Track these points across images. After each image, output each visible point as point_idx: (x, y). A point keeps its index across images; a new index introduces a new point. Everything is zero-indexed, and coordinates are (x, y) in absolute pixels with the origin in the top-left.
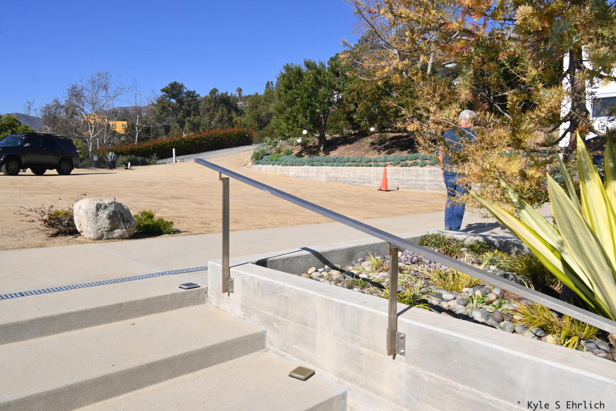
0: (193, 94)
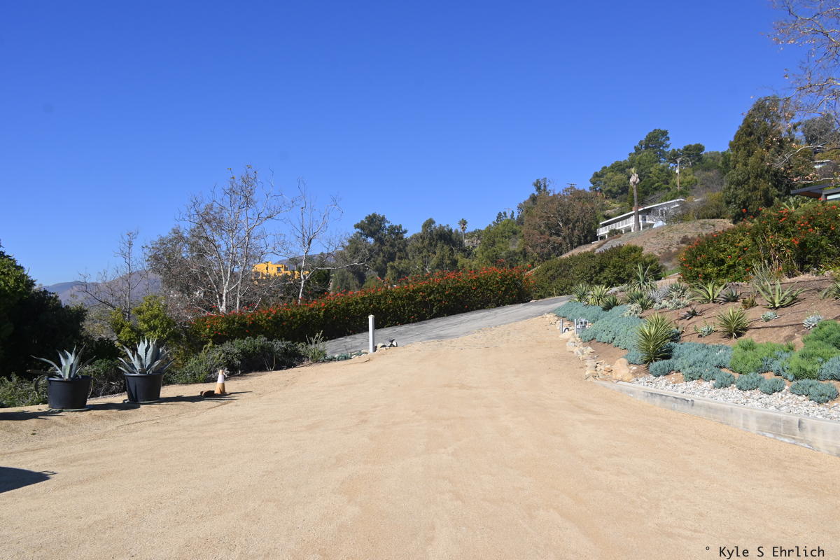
0: (398, 229)
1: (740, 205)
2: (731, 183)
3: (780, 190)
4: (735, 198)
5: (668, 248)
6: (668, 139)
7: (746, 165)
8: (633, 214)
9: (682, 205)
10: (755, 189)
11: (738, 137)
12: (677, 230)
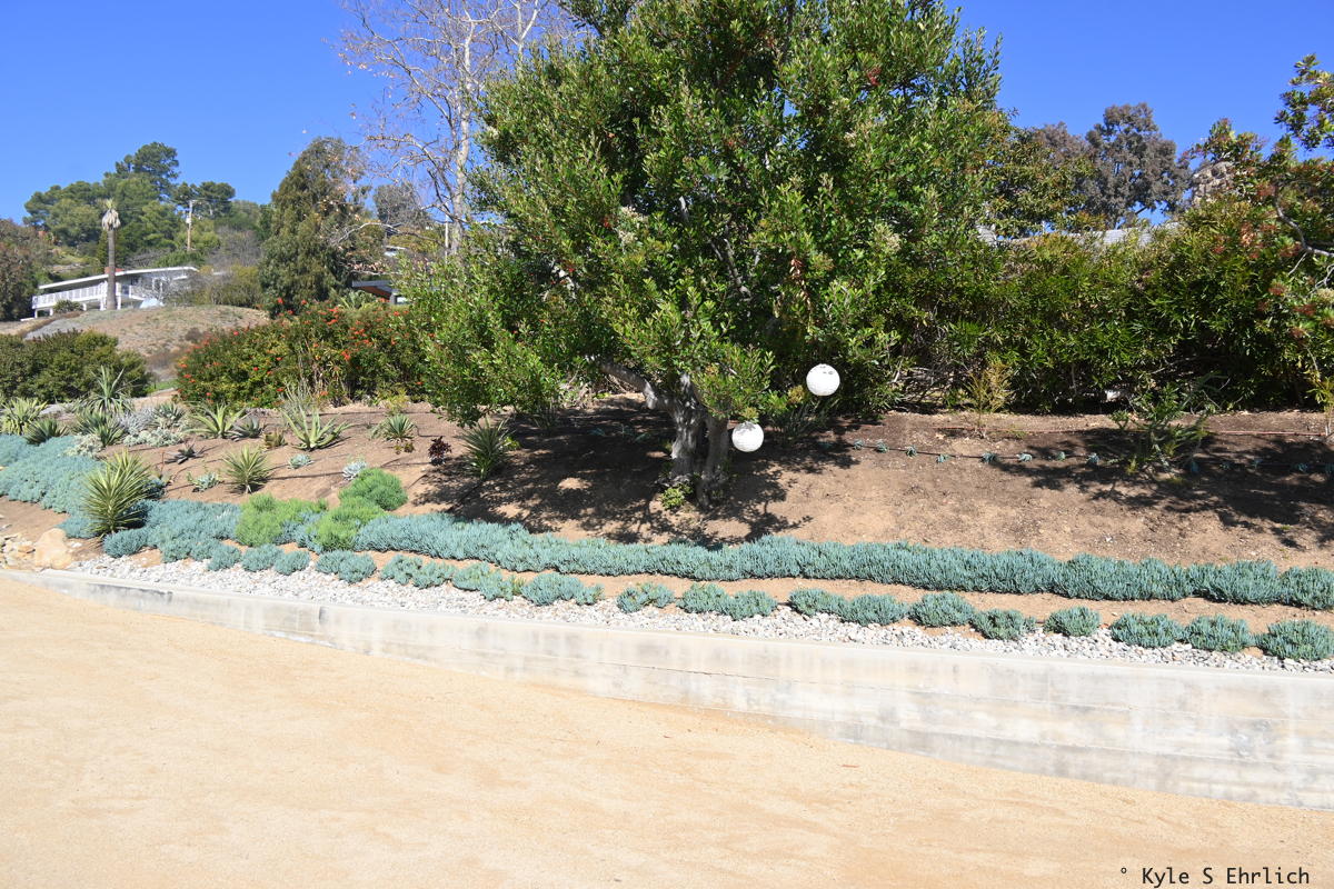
1: (281, 291)
2: (271, 256)
3: (339, 279)
4: (275, 280)
5: (164, 345)
6: (176, 163)
7: (294, 232)
8: (106, 279)
9: (193, 277)
10: (304, 271)
11: (285, 187)
12: (181, 317)
